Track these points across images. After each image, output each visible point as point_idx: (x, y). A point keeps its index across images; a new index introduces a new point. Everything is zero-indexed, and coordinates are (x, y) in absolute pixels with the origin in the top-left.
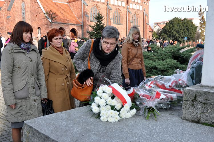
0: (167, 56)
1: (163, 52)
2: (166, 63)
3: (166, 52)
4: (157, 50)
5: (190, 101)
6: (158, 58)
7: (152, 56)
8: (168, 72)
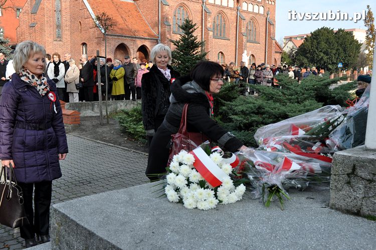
0: (305, 95)
1: (298, 89)
3: (305, 89)
4: (289, 84)
5: (343, 176)
6: (290, 100)
7: (280, 96)
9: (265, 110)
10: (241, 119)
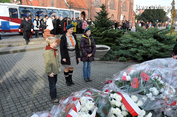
1: (146, 33)
2: (149, 41)
3: (149, 33)
4: (143, 31)
6: (143, 37)
7: (139, 36)
8: (151, 49)
9: (133, 42)
10: (124, 45)
